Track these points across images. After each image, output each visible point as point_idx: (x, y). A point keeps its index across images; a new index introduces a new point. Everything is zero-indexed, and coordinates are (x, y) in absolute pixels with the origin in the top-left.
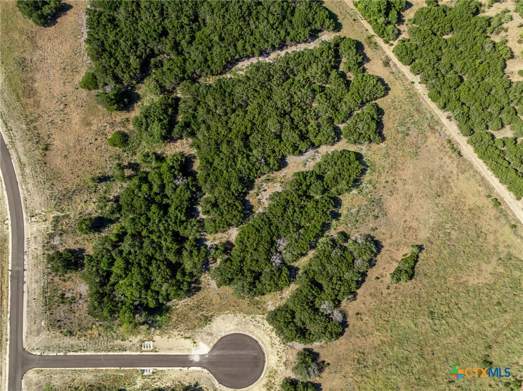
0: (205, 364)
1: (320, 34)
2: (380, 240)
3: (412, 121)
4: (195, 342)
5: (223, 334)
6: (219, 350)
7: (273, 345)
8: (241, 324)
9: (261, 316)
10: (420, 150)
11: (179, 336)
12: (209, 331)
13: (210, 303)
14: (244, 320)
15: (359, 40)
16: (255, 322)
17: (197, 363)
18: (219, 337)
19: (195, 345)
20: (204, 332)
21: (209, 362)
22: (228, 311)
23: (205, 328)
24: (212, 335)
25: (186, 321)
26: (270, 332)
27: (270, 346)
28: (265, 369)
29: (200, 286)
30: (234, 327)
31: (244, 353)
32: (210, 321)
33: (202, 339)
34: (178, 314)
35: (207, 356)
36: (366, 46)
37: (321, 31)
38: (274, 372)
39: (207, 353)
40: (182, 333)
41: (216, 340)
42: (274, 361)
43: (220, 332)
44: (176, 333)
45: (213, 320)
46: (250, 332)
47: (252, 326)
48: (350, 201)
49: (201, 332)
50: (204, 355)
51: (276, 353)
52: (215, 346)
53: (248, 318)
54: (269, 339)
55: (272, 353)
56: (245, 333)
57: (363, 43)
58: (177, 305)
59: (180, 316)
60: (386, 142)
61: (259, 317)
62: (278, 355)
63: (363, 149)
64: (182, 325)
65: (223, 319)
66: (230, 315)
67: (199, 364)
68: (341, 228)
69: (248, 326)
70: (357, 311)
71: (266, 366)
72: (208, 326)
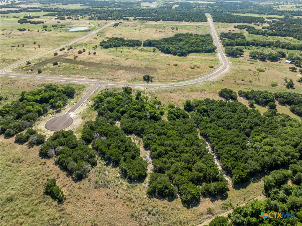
1: (230, 177)
2: (80, 182)
3: (160, 220)
4: (77, 114)
6: (69, 119)
8: (74, 126)
10: (135, 220)
12: (79, 118)
15: (228, 199)
17: (68, 113)
18: (74, 120)
21: (66, 116)
23: (81, 117)
24: (76, 118)
28: (48, 130)
34: (92, 112)
36: (224, 202)
37: (231, 177)
40: (83, 112)
45: (83, 119)
48: (113, 173)
50: (70, 115)
52: (71, 118)
57: (226, 200)
58: (96, 112)
60: (147, 198)
63: (145, 185)
64: (86, 112)
65: (81, 122)
68: (99, 165)
70: (46, 163)
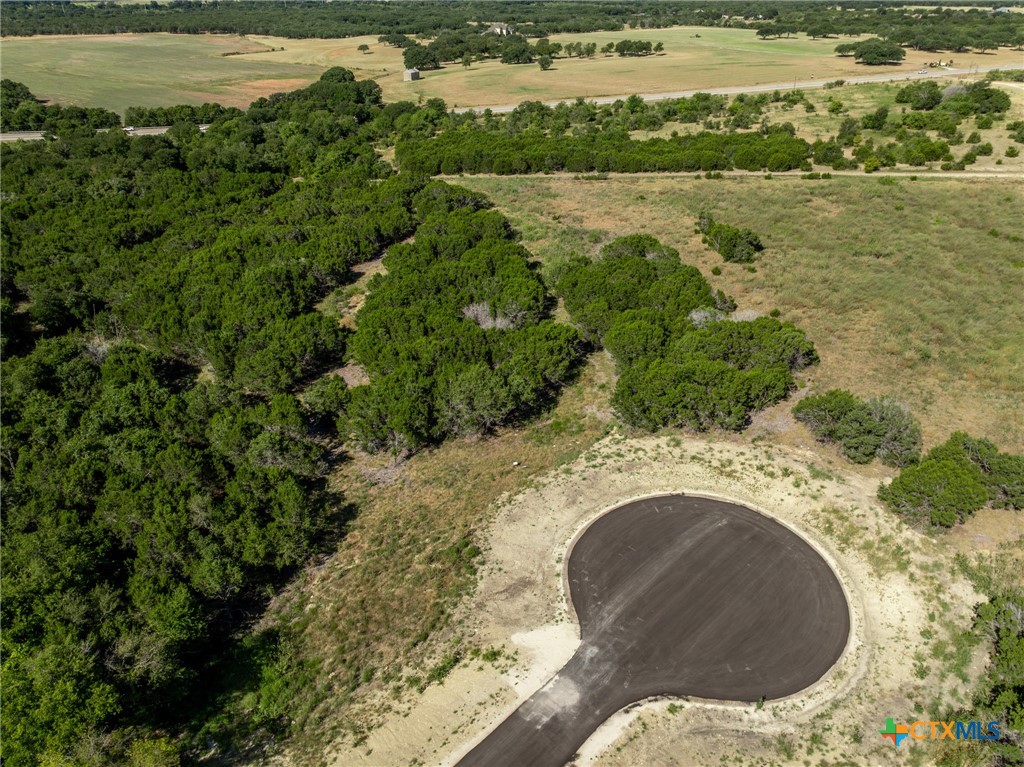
0: (618, 680)
4: (494, 655)
5: (564, 552)
6: (605, 596)
7: (724, 470)
8: (581, 493)
9: (607, 440)
11: (405, 695)
12: (506, 580)
13: (424, 517)
14: (575, 478)
16: (610, 462)
17: (584, 708)
18: (561, 567)
19: (501, 661)
20: (491, 596)
21: (623, 663)
22: (506, 494)
23: (481, 585)
24: (526, 584)
25: (387, 623)
26: (677, 452)
27: (724, 480)
28: (804, 535)
29: (345, 504)
30: (570, 514)
31: (688, 543)
32: (477, 552)
33: (510, 623)
34: (332, 627)
35: (592, 651)
38: (832, 517)
39: (577, 643)
40: (407, 672)
41: (561, 585)
42: (791, 501)
43: (543, 555)
44: (378, 696)
45: (481, 545)
46: (631, 492)
47: (617, 477)
49: (481, 606)
50: (576, 659)
51: (763, 479)
52: (581, 602)
53: (581, 464)
54: (696, 468)
55: (755, 489)
56: (620, 504)
58: (301, 606)
59: (342, 626)
60: (498, 205)
61: (605, 446)
62: (772, 475)
64: (383, 648)
65: (511, 519)
66: (520, 497)
67: (598, 708)
69: (605, 482)
71: (792, 527)
72: (483, 571)
